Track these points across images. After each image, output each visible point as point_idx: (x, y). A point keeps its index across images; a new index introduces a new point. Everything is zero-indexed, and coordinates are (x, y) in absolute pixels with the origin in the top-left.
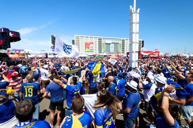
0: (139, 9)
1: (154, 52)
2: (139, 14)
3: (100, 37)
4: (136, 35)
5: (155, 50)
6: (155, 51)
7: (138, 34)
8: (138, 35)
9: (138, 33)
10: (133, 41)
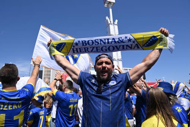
0: (117, 21)
2: (117, 26)
4: (119, 63)
9: (121, 60)
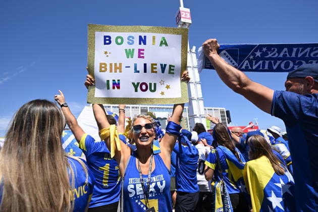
1: (249, 128)
3: (143, 106)
4: (199, 102)
5: (250, 124)
6: (250, 126)
7: (202, 101)
8: (201, 103)
10: (195, 114)
